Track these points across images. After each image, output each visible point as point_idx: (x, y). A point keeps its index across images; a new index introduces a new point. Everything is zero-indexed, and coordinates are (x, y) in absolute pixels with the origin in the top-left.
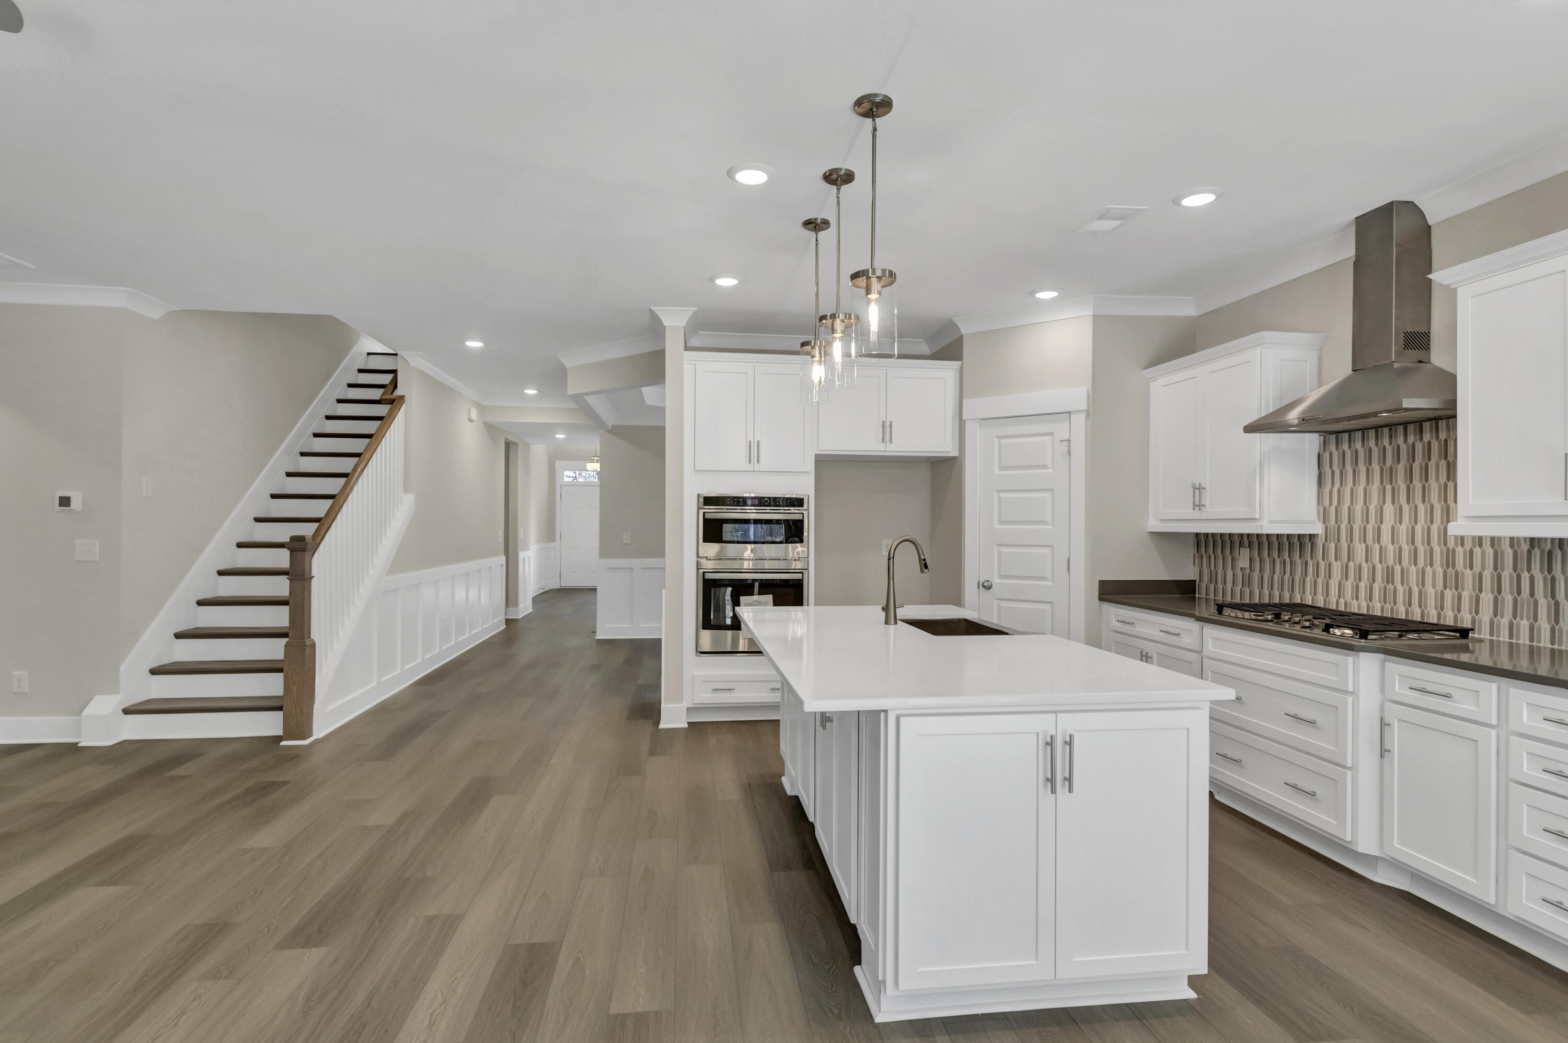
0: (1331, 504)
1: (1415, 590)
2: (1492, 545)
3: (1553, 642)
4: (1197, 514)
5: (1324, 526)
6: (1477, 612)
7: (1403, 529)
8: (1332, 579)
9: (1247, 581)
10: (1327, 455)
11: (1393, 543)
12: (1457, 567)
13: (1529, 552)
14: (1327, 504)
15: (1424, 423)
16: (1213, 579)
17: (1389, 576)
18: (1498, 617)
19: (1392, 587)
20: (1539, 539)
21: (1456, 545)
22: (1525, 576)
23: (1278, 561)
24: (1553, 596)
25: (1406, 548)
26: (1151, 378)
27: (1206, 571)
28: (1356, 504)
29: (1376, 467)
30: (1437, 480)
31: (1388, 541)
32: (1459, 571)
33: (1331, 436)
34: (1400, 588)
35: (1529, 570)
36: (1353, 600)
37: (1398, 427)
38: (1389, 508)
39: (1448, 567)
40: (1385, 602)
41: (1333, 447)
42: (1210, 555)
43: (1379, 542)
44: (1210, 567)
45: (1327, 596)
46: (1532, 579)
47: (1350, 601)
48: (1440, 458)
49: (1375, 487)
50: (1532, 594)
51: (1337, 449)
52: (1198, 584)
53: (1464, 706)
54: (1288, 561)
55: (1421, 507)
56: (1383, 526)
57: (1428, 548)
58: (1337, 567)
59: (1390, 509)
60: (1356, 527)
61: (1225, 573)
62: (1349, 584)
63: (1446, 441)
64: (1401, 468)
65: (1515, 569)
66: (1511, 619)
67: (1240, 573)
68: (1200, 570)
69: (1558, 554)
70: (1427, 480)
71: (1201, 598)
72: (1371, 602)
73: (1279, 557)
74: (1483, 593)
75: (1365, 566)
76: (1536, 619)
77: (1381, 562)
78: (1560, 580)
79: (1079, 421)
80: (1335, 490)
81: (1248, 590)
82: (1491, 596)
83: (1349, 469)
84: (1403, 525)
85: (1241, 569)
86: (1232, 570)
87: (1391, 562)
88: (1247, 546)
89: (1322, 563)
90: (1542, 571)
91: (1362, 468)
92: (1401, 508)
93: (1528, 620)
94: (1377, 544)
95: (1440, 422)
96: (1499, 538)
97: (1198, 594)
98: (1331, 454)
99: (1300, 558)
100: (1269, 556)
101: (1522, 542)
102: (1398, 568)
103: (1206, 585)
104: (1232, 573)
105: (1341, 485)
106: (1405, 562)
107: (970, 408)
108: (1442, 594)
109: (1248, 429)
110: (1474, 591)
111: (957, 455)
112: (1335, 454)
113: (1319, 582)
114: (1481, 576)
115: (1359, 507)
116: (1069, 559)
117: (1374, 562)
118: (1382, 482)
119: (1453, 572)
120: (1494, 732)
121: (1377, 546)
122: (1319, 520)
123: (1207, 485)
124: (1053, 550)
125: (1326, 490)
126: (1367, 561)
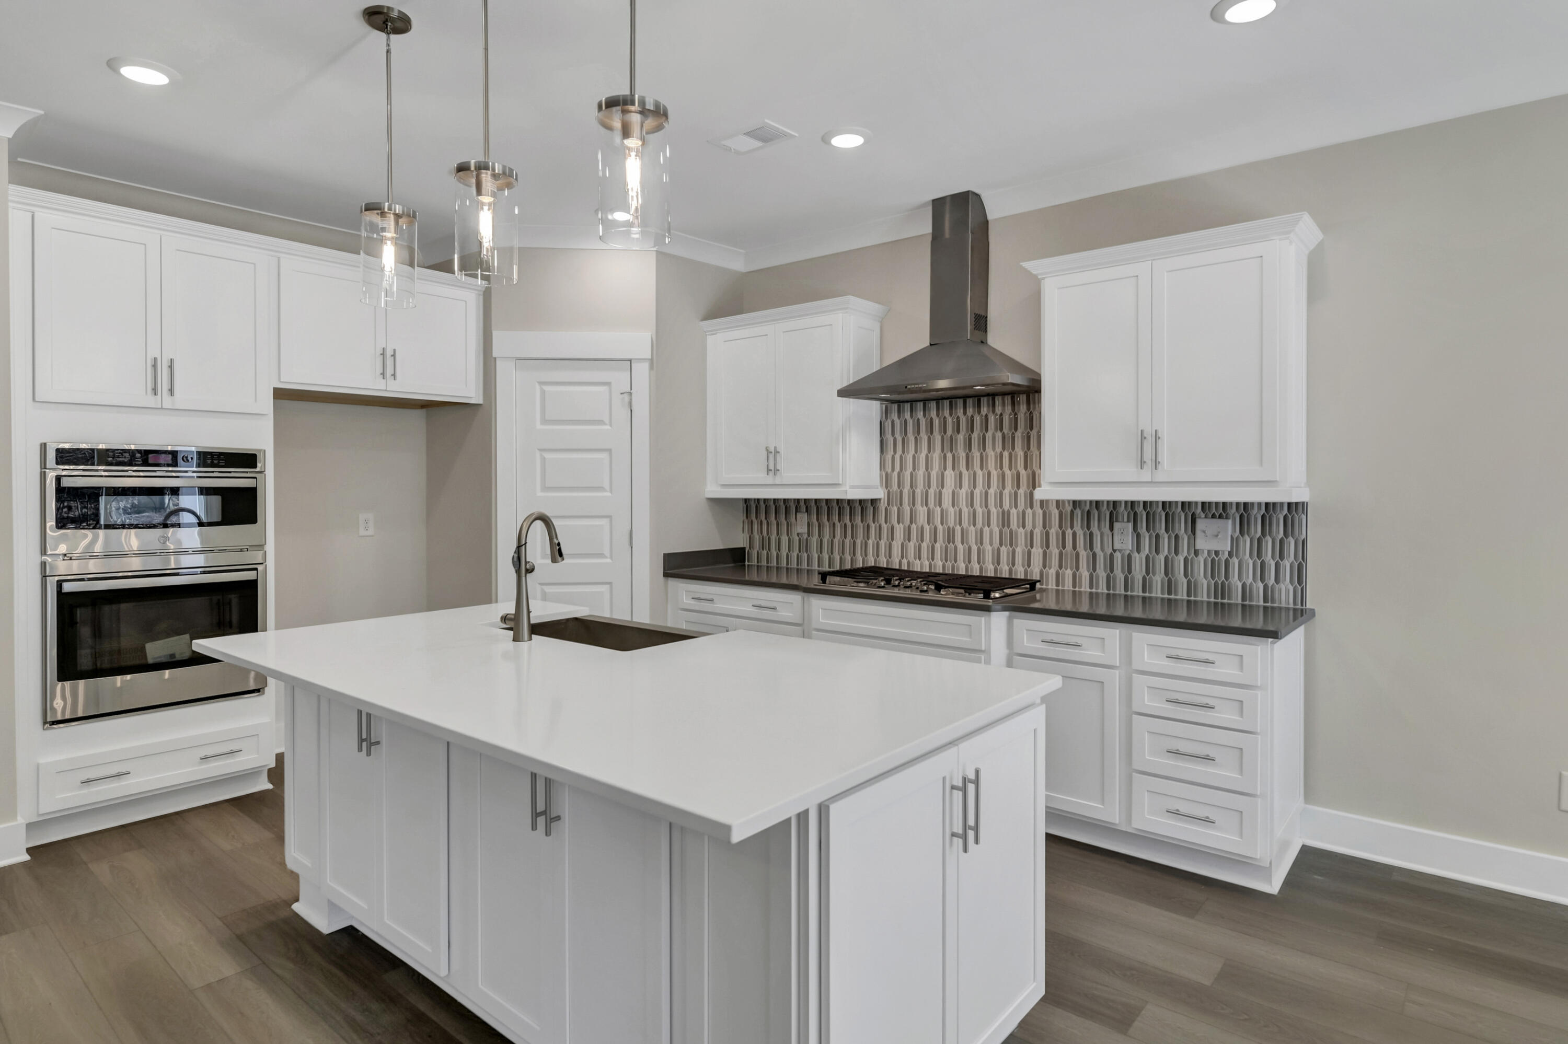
0: (893, 470)
1: (974, 548)
2: (1042, 507)
3: (1091, 587)
4: (770, 480)
5: (886, 491)
6: (1029, 566)
7: (963, 493)
8: (894, 541)
9: (804, 546)
10: (889, 421)
11: (953, 506)
12: (1011, 526)
13: (1072, 512)
14: (889, 470)
15: (982, 399)
16: (765, 544)
17: (950, 536)
18: (1047, 568)
19: (953, 546)
20: (1080, 501)
21: (1011, 507)
22: (1069, 532)
23: (838, 525)
24: (1091, 548)
25: (965, 511)
26: (708, 331)
27: (756, 536)
28: (918, 470)
29: (937, 437)
30: (994, 449)
31: (949, 504)
32: (1014, 529)
33: (893, 405)
34: (960, 547)
35: (1072, 527)
36: (915, 560)
37: (958, 400)
38: (949, 474)
39: (1003, 526)
41: (895, 416)
42: (761, 521)
44: (762, 533)
45: (890, 557)
46: (1074, 535)
47: (913, 561)
48: (996, 430)
49: (937, 455)
50: (1074, 547)
51: (899, 417)
52: (748, 551)
53: (1091, 653)
54: (849, 524)
55: (980, 473)
56: (944, 491)
57: (986, 510)
58: (899, 531)
59: (951, 475)
60: (918, 491)
61: (779, 539)
62: (911, 546)
63: (1001, 415)
64: (961, 437)
65: (1060, 527)
66: (1058, 570)
67: (797, 538)
68: (750, 538)
69: (1095, 513)
70: (984, 449)
71: (751, 565)
72: (933, 561)
73: (839, 521)
74: (1034, 548)
75: (927, 528)
76: (1078, 568)
77: (942, 524)
78: (1097, 535)
79: (642, 372)
80: (897, 457)
81: (806, 555)
82: (1041, 551)
83: (911, 437)
84: (963, 489)
85: (798, 534)
86: (788, 535)
87: (951, 524)
88: (805, 511)
89: (884, 526)
90: (1082, 527)
91: (924, 436)
92: (961, 474)
94: (938, 507)
95: (996, 398)
96: (1047, 501)
97: (748, 562)
98: (893, 422)
99: (862, 521)
100: (828, 520)
101: (1067, 504)
102: (958, 528)
103: (758, 552)
104: (787, 538)
105: (903, 452)
106: (965, 523)
107: (502, 342)
108: (999, 550)
109: (843, 393)
110: (1026, 546)
111: (481, 402)
112: (897, 422)
113: (883, 543)
114: (1032, 533)
115: (921, 472)
116: (631, 531)
117: (936, 523)
118: (943, 450)
119: (1007, 531)
120: (1117, 672)
121: (938, 509)
122: (881, 485)
123: (781, 449)
124: (611, 521)
125: (889, 457)
126: (929, 523)
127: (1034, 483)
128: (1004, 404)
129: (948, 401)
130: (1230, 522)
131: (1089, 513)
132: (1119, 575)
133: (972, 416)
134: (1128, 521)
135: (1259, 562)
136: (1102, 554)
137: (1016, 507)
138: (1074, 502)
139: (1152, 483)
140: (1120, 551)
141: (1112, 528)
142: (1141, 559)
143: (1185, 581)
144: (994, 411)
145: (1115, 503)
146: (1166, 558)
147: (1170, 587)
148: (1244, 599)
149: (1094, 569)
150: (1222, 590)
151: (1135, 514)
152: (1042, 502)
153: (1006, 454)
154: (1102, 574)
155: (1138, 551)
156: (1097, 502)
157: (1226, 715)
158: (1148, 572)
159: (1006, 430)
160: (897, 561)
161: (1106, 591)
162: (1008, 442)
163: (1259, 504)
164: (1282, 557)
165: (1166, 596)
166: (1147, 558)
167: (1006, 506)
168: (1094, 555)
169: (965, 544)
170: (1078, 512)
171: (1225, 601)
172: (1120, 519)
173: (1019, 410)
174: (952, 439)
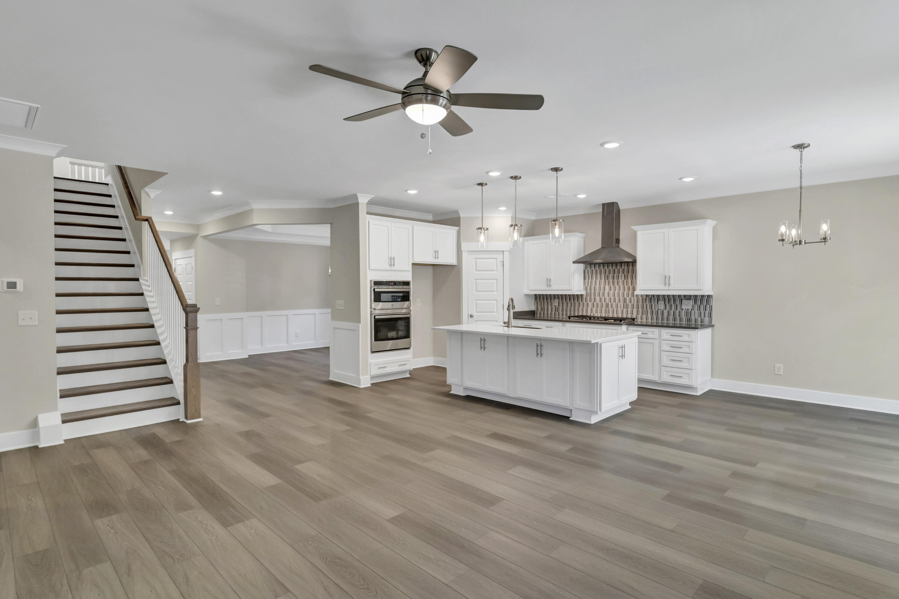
0: (588, 285)
1: (615, 310)
2: (636, 297)
3: (651, 320)
4: (547, 288)
5: (586, 292)
6: (632, 314)
7: (611, 292)
8: (588, 308)
9: (557, 310)
10: (587, 270)
11: (608, 296)
13: (646, 298)
14: (587, 285)
15: (618, 264)
16: (543, 309)
17: (607, 306)
18: (638, 315)
19: (608, 308)
20: (648, 295)
21: (627, 297)
22: (645, 304)
23: (569, 303)
24: (651, 309)
25: (612, 298)
26: (525, 240)
27: (540, 307)
29: (603, 275)
30: (621, 279)
32: (628, 304)
33: (588, 266)
34: (610, 309)
35: (646, 303)
38: (607, 287)
39: (624, 302)
42: (541, 302)
43: (604, 296)
44: (542, 305)
45: (587, 312)
46: (646, 305)
47: (595, 314)
48: (622, 273)
49: (603, 280)
50: (646, 309)
52: (537, 311)
53: (651, 336)
54: (573, 303)
55: (617, 287)
56: (605, 292)
58: (590, 304)
60: (597, 292)
61: (549, 307)
62: (594, 309)
63: (624, 269)
64: (611, 275)
65: (642, 303)
66: (641, 315)
67: (554, 307)
68: (537, 307)
69: (653, 298)
70: (619, 279)
72: (602, 313)
74: (634, 309)
75: (599, 303)
76: (647, 315)
77: (605, 302)
78: (653, 305)
79: (507, 255)
80: (590, 281)
81: (558, 313)
82: (636, 310)
83: (594, 275)
84: (611, 291)
86: (552, 306)
87: (608, 302)
88: (557, 298)
89: (585, 303)
90: (649, 303)
91: (599, 275)
92: (611, 287)
93: (645, 315)
95: (622, 264)
96: (638, 295)
98: (588, 270)
99: (577, 301)
100: (566, 301)
101: (644, 296)
102: (610, 303)
103: (540, 312)
105: (592, 279)
106: (612, 302)
107: (465, 246)
108: (623, 310)
109: (574, 262)
110: (632, 308)
111: (456, 264)
112: (590, 270)
113: (584, 308)
114: (633, 305)
115: (597, 286)
116: (503, 305)
117: (603, 302)
118: (605, 279)
119: (625, 304)
120: (657, 340)
122: (584, 290)
123: (552, 279)
124: (497, 301)
125: (587, 281)
126: (600, 302)
127: (634, 289)
128: (625, 266)
129: (607, 264)
130: (692, 301)
131: (651, 298)
132: (660, 316)
133: (615, 269)
134: (663, 301)
135: (699, 312)
136: (655, 310)
137: (628, 297)
138: (647, 295)
139: (668, 290)
140: (660, 309)
141: (658, 303)
142: (666, 312)
143: (679, 317)
144: (621, 268)
145: (659, 296)
146: (674, 311)
147: (675, 318)
148: (695, 322)
149: (652, 315)
150: (689, 320)
151: (665, 299)
152: (636, 295)
153: (625, 281)
154: (655, 317)
155: (666, 309)
156: (653, 295)
157: (685, 350)
158: (668, 315)
159: (625, 273)
160: (590, 314)
161: (656, 321)
162: (626, 277)
163: (700, 295)
164: (705, 310)
165: (673, 322)
166: (668, 311)
167: (625, 297)
168: (653, 311)
169: (612, 308)
170: (648, 298)
171: (690, 323)
172: (660, 300)
173: (630, 267)
174: (608, 276)
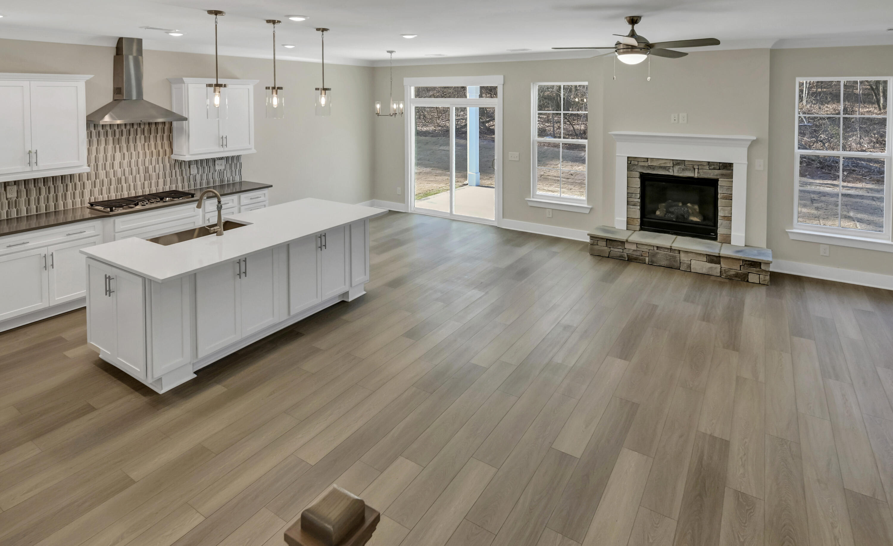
1: (132, 184)
7: (125, 162)
8: (85, 190)
11: (120, 168)
13: (175, 164)
17: (119, 181)
19: (121, 186)
21: (149, 165)
22: (174, 171)
24: (182, 174)
25: (127, 170)
28: (100, 154)
29: (110, 138)
30: (140, 142)
31: (118, 167)
34: (125, 185)
35: (175, 169)
38: (118, 155)
39: (146, 173)
40: (117, 192)
46: (176, 172)
49: (110, 146)
50: (176, 176)
55: (134, 153)
56: (115, 162)
57: (137, 168)
58: (88, 184)
62: (96, 190)
63: (144, 128)
65: (170, 170)
67: (7, 202)
70: (136, 142)
74: (160, 179)
75: (106, 180)
76: (177, 184)
77: (114, 177)
78: (184, 171)
81: (15, 210)
82: (163, 180)
84: (125, 160)
85: (7, 199)
87: (119, 176)
90: (179, 169)
91: (103, 139)
92: (124, 153)
100: (35, 186)
102: (123, 177)
106: (127, 175)
108: (144, 184)
110: (156, 179)
114: (158, 174)
115: (101, 155)
117: (111, 177)
118: (114, 144)
121: (112, 170)
126: (106, 178)
127: (159, 154)
130: (224, 160)
131: (181, 163)
132: (192, 182)
134: (195, 164)
135: (231, 171)
136: (186, 177)
137: (151, 164)
138: (175, 160)
140: (192, 175)
141: (189, 167)
142: (199, 175)
143: (212, 180)
146: (207, 174)
147: (208, 183)
148: (228, 182)
149: (183, 182)
150: (222, 181)
151: (197, 162)
152: (163, 161)
153: (146, 144)
154: (186, 184)
155: (198, 173)
158: (201, 180)
164: (236, 168)
165: (207, 186)
166: (201, 175)
167: (147, 165)
168: (183, 178)
169: (127, 183)
170: (177, 163)
171: (223, 184)
172: (192, 164)
173: (152, 127)
174: (118, 139)
